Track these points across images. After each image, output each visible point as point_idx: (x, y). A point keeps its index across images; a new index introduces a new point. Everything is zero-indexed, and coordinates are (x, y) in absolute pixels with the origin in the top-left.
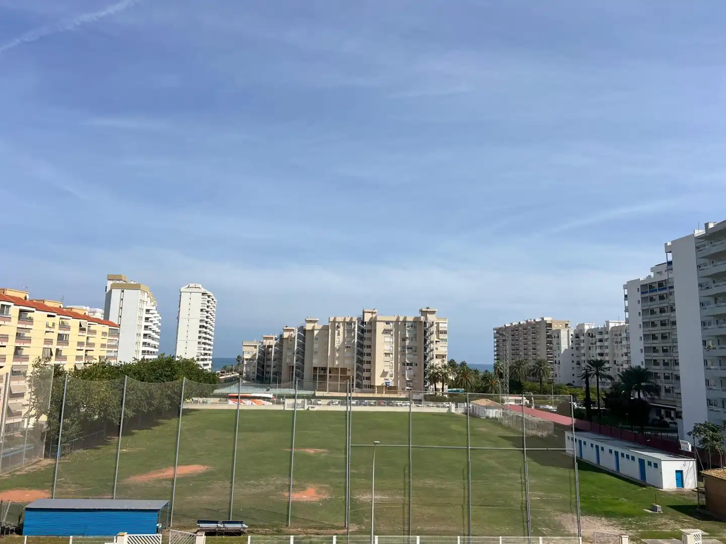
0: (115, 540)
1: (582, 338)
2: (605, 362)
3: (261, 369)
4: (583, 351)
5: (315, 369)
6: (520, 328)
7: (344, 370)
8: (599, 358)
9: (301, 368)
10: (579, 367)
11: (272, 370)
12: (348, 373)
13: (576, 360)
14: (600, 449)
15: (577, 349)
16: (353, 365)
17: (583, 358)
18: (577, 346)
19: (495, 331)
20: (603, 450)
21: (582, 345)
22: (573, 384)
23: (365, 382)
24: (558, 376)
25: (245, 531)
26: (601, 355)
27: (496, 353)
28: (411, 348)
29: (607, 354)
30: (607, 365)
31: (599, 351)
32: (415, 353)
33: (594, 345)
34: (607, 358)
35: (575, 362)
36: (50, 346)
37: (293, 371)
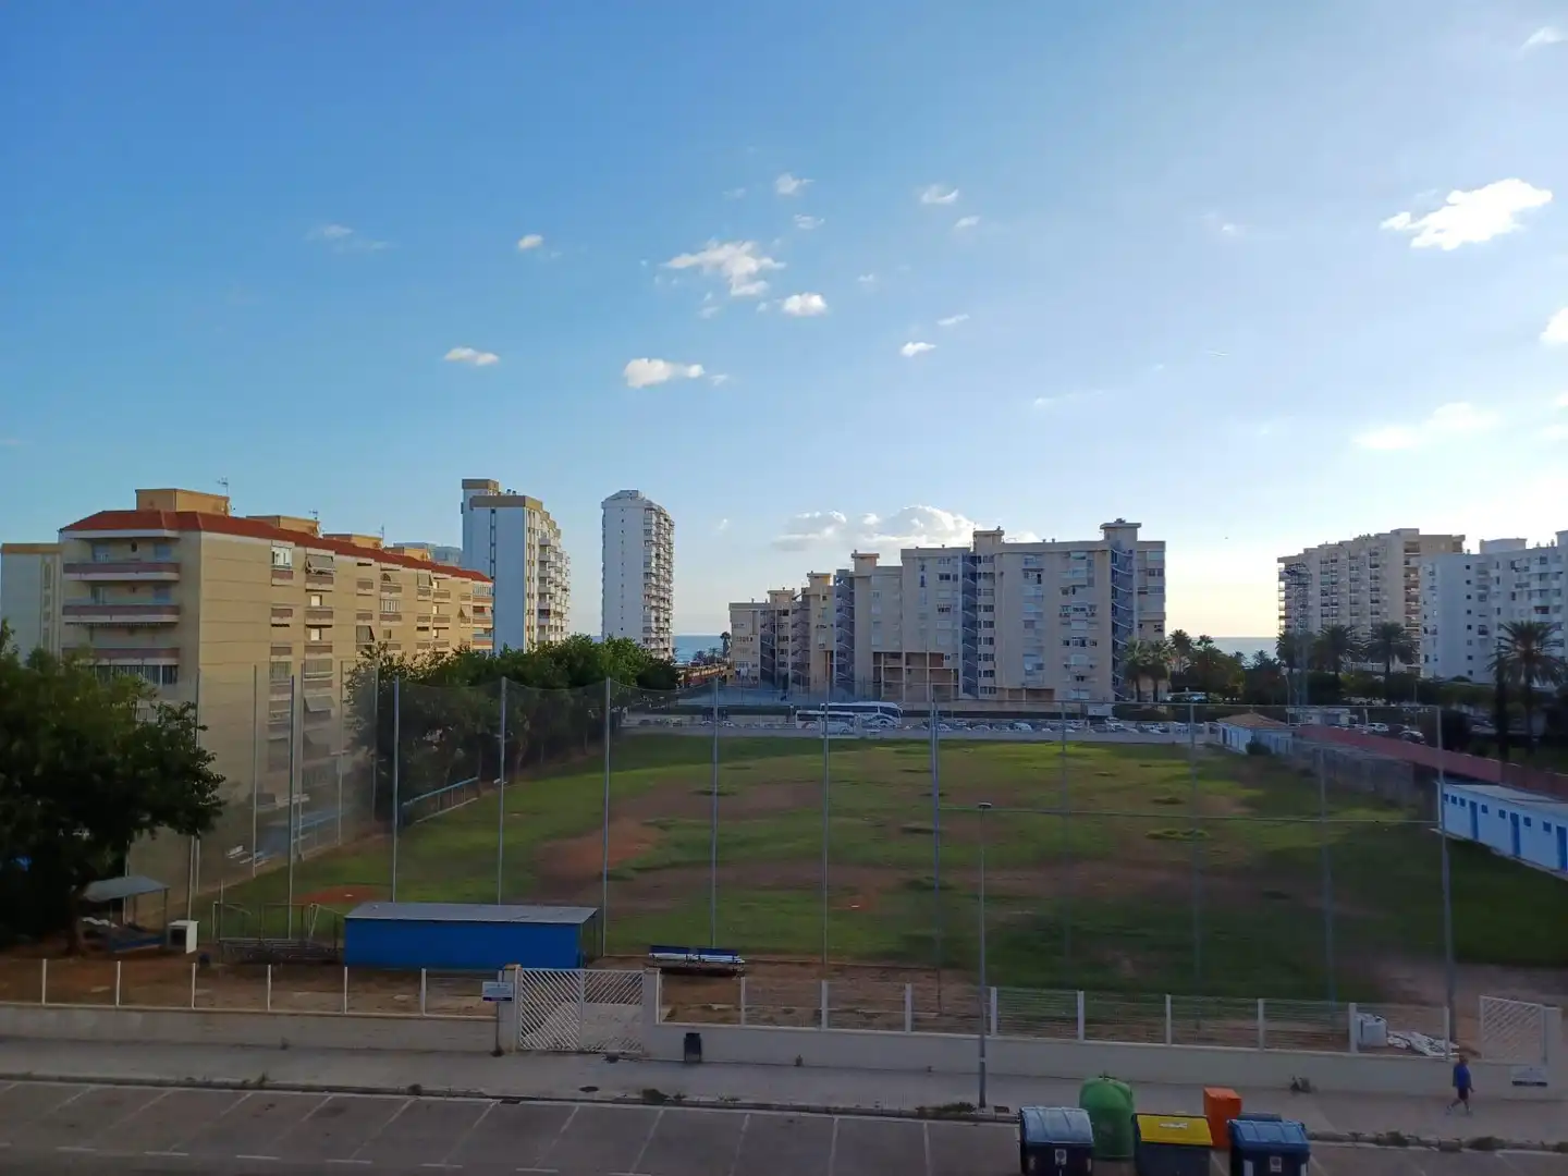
0: (500, 978)
1: (1494, 573)
2: (1550, 628)
3: (770, 658)
4: (1495, 604)
5: (877, 655)
6: (1344, 557)
7: (938, 658)
8: (1536, 618)
9: (847, 655)
10: (1485, 640)
11: (790, 660)
12: (947, 664)
13: (1476, 622)
14: (1521, 820)
15: (1482, 598)
16: (957, 646)
17: (1496, 619)
18: (1481, 591)
19: (1282, 565)
20: (1529, 825)
21: (1494, 588)
22: (1469, 677)
23: (984, 682)
24: (1431, 659)
25: (739, 968)
26: (1544, 610)
27: (1283, 613)
28: (1083, 610)
29: (1558, 609)
30: (1557, 635)
31: (1536, 601)
32: (1091, 619)
33: (1526, 589)
34: (1556, 618)
35: (1475, 629)
36: (368, 623)
37: (832, 660)
